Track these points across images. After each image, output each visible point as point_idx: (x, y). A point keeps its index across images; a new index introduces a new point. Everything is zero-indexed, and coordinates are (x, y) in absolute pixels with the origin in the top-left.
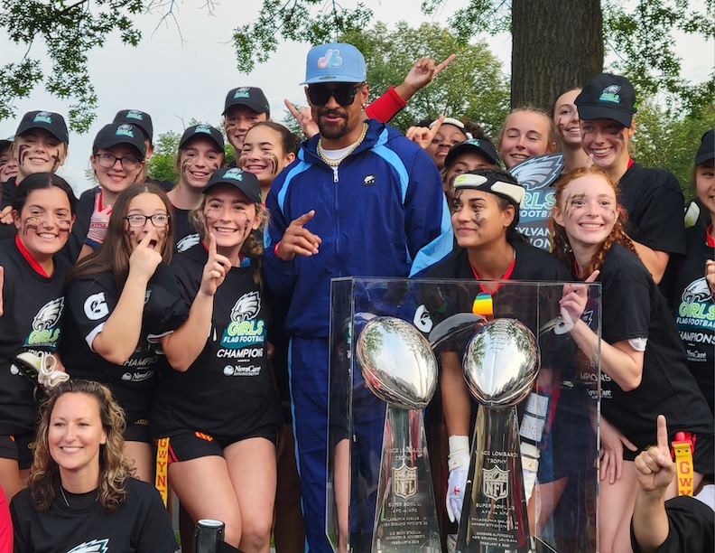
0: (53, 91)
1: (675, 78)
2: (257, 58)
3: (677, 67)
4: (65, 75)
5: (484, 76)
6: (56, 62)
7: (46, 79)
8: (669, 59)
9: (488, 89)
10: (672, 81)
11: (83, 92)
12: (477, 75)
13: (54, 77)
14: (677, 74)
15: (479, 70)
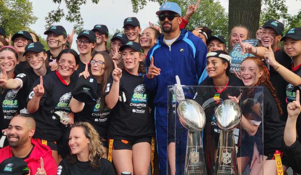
0: (68, 20)
1: (286, 14)
2: (140, 8)
3: (286, 10)
4: (72, 14)
5: (219, 13)
6: (69, 10)
7: (65, 16)
8: (283, 7)
9: (220, 18)
10: (285, 15)
11: (79, 20)
12: (216, 13)
13: (68, 15)
14: (287, 12)
15: (217, 11)
